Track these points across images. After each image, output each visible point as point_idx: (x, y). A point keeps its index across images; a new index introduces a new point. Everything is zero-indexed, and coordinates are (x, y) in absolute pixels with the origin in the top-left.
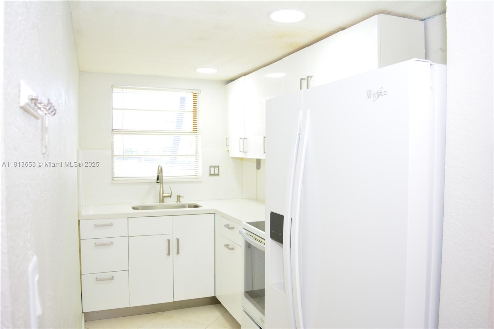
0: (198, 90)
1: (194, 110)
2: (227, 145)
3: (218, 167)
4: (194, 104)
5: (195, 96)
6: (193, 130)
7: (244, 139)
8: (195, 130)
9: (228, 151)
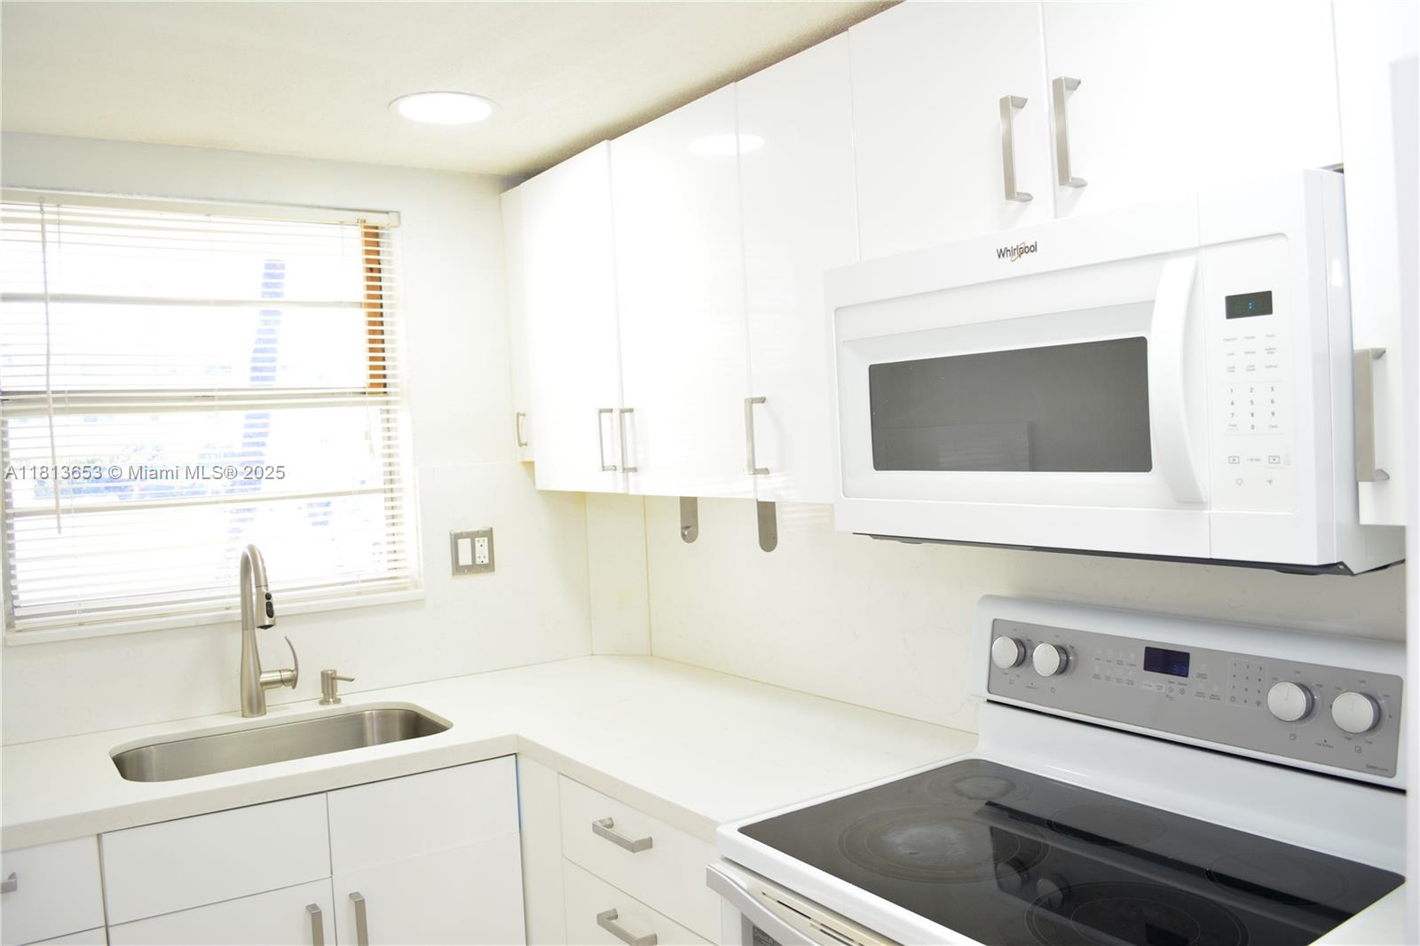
0: (387, 213)
1: (370, 297)
2: (523, 441)
3: (488, 534)
4: (371, 270)
5: (373, 236)
6: (372, 385)
7: (622, 411)
8: (379, 382)
9: (529, 466)
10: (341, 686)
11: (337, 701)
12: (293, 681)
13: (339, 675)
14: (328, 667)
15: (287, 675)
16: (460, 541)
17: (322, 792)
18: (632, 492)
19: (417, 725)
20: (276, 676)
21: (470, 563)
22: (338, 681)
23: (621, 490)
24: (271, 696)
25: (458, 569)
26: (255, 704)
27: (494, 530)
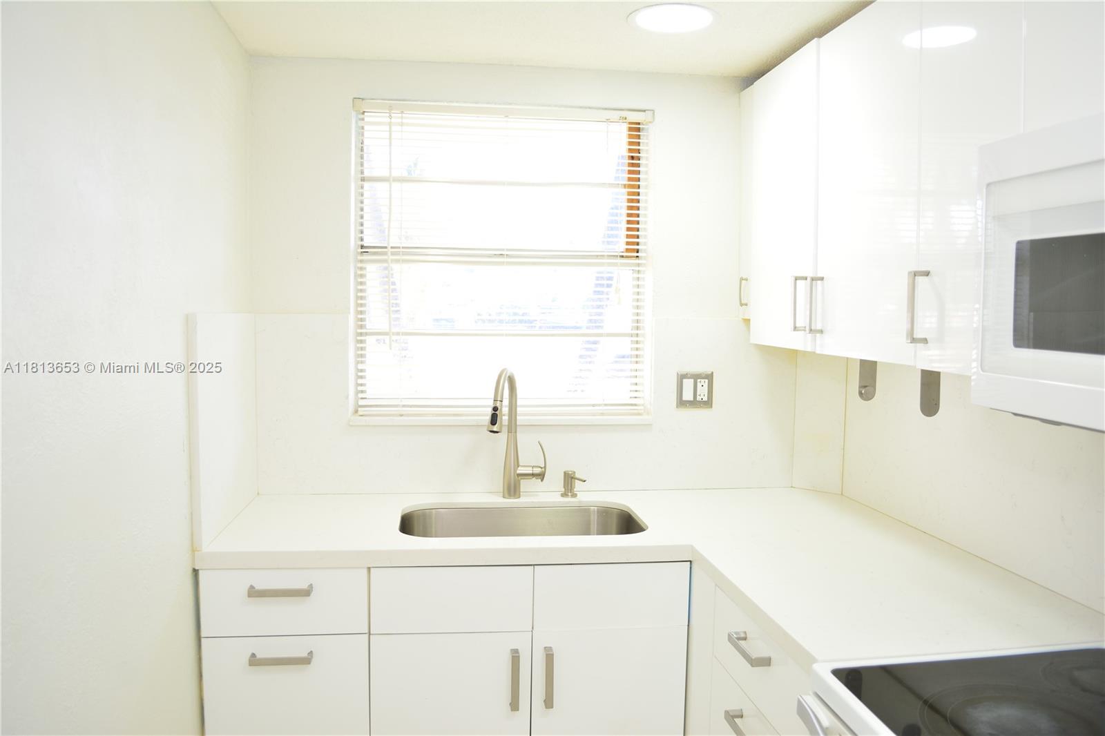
10: (578, 485)
11: (574, 495)
12: (541, 476)
13: (577, 476)
14: (569, 469)
15: (537, 471)
16: (685, 381)
17: (531, 565)
18: (818, 352)
19: (628, 524)
20: (529, 471)
21: (692, 399)
22: (576, 481)
23: (809, 349)
24: (525, 485)
25: (682, 403)
26: (512, 489)
27: (714, 374)
